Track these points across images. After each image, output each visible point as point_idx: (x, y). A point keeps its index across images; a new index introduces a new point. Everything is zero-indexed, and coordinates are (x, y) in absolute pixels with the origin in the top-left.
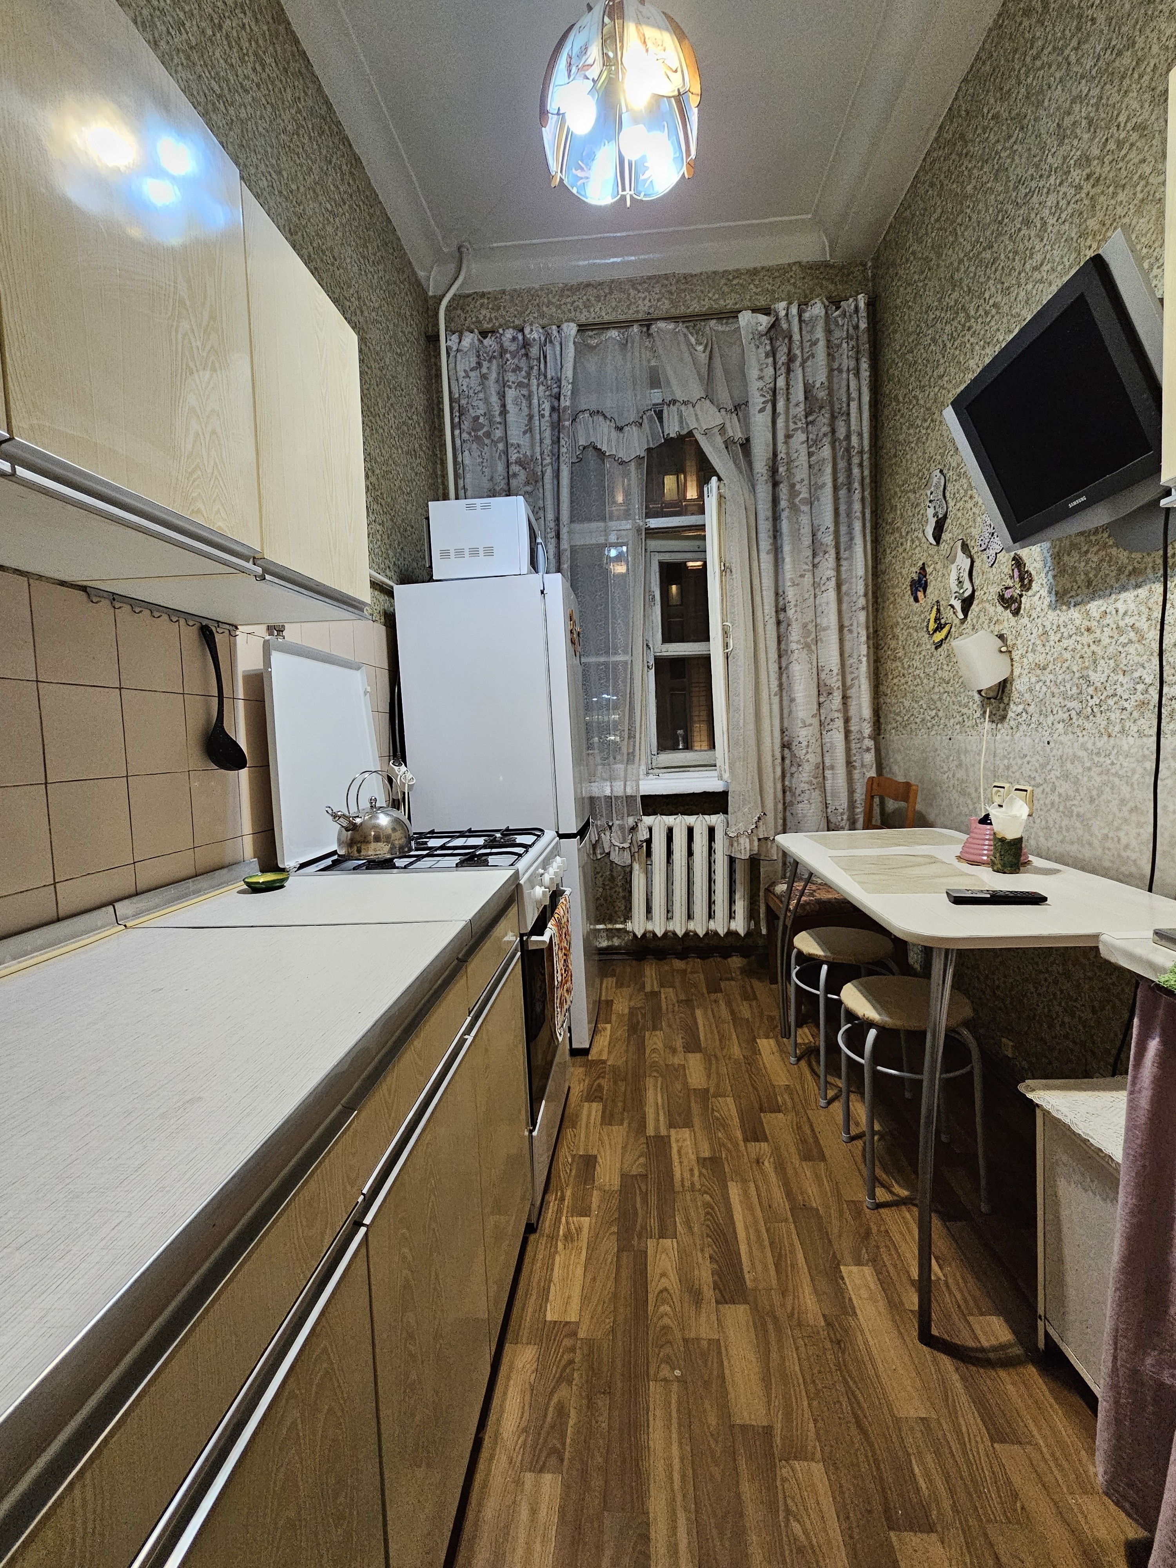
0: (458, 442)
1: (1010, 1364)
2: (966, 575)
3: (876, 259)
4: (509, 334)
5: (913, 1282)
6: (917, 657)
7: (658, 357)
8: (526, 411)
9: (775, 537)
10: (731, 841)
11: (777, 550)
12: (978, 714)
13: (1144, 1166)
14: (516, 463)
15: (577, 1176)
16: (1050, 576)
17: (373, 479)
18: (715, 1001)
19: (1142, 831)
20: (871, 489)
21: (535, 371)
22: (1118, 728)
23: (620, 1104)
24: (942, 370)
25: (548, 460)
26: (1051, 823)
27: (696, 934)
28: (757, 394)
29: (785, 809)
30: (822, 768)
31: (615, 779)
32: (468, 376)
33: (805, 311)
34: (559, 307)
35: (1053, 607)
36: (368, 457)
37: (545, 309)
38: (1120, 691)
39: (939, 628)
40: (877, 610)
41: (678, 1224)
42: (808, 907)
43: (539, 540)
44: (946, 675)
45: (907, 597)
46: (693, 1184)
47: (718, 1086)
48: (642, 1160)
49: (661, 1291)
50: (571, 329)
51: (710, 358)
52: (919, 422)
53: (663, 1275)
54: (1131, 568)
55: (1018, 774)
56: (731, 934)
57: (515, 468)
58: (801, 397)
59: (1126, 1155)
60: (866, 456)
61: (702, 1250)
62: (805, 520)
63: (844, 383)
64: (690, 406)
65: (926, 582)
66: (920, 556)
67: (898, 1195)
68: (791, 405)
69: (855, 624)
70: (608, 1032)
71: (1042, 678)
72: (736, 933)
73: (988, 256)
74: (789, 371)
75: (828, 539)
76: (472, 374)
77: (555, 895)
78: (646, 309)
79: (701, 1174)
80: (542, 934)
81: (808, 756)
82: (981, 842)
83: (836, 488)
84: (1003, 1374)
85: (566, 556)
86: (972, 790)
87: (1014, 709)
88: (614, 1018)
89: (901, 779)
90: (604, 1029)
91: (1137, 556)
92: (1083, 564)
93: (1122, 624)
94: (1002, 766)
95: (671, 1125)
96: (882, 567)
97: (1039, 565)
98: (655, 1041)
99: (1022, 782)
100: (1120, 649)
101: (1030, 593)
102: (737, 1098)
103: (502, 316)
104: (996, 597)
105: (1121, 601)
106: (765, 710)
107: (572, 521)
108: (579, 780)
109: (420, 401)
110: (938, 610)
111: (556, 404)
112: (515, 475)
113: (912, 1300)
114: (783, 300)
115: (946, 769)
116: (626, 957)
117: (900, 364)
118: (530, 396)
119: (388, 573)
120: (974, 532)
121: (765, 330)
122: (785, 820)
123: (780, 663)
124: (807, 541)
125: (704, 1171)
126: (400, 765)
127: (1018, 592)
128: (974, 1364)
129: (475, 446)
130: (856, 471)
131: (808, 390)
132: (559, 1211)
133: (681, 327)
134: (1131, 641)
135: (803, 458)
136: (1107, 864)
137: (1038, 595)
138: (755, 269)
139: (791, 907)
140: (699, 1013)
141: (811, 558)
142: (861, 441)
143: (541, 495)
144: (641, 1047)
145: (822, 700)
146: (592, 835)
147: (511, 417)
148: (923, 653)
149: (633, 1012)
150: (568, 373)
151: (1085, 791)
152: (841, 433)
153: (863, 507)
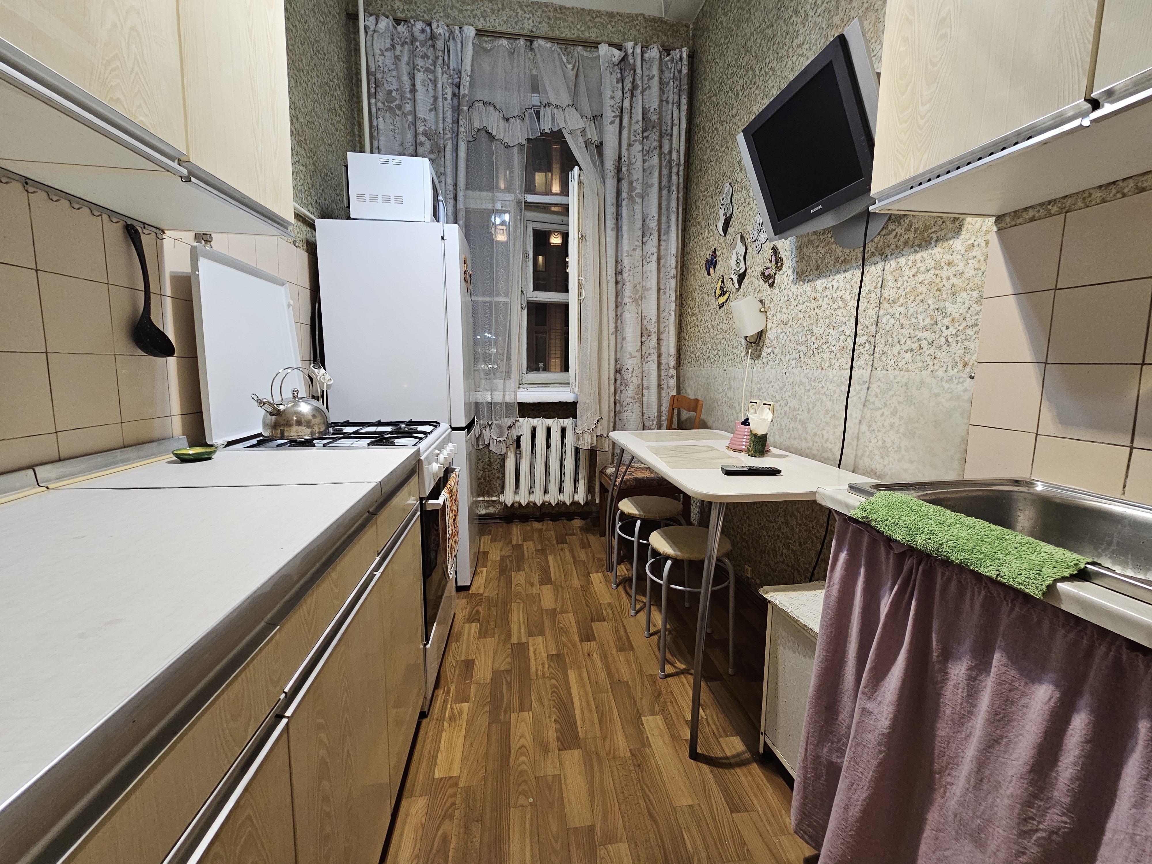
0: (374, 110)
1: (743, 764)
2: (742, 258)
3: (696, 23)
4: (419, 25)
5: (687, 722)
6: (707, 314)
7: (537, 68)
8: (431, 93)
9: (617, 219)
10: (578, 436)
11: (618, 229)
12: (743, 354)
13: (831, 632)
14: (423, 134)
15: (459, 675)
16: (794, 262)
17: (297, 126)
18: (562, 549)
19: (836, 430)
20: (684, 193)
21: (440, 61)
22: (827, 364)
23: (492, 624)
24: (735, 110)
25: (449, 136)
26: (783, 427)
27: (550, 504)
28: (609, 109)
29: (615, 416)
30: (641, 387)
31: (495, 390)
32: (383, 55)
33: (646, 53)
34: (461, 11)
35: (795, 282)
36: (293, 105)
37: (449, 11)
38: (830, 340)
39: (723, 294)
40: (682, 280)
41: (533, 701)
42: (628, 483)
43: (440, 198)
44: (725, 327)
45: (703, 270)
46: (543, 674)
47: (563, 606)
48: (508, 660)
49: (520, 748)
50: (470, 32)
51: (577, 76)
52: (718, 147)
53: (522, 736)
54: (843, 258)
55: (765, 394)
56: (575, 503)
57: (421, 138)
58: (640, 118)
59: (822, 625)
60: (681, 168)
61: (549, 717)
62: (638, 208)
63: (670, 112)
64: (561, 110)
65: (716, 261)
66: (713, 243)
67: (679, 668)
68: (633, 122)
69: (668, 288)
70: (484, 574)
71: (784, 330)
72: (578, 503)
73: (770, 32)
74: (632, 96)
75: (653, 225)
76: (386, 53)
77: (448, 471)
78: (530, 28)
79: (549, 666)
80: (437, 499)
81: (633, 379)
82: (742, 437)
83: (660, 189)
84: (738, 770)
85: (461, 215)
86: (736, 405)
87: (766, 350)
88: (489, 563)
89: (692, 397)
90: (482, 572)
91: (847, 251)
92: (815, 254)
93: (835, 295)
94: (756, 389)
95: (530, 634)
96: (687, 249)
97: (788, 254)
98: (519, 578)
99: (768, 399)
100: (833, 312)
101: (781, 272)
102: (575, 613)
103: (414, 11)
104: (759, 274)
105: (836, 280)
106: (605, 344)
107: (467, 189)
108: (468, 390)
109: (340, 69)
110: (723, 282)
111: (457, 92)
112: (422, 144)
113: (686, 734)
114: (631, 41)
115: (721, 390)
116: (498, 521)
117: (708, 104)
118: (435, 81)
119: (311, 209)
120: (749, 228)
121: (617, 62)
122: (615, 423)
123: (616, 312)
124: (639, 224)
125: (552, 664)
126: (320, 368)
127: (774, 271)
128: (722, 768)
129: (388, 115)
130: (674, 178)
131: (645, 112)
132: (445, 702)
133: (556, 47)
134: (839, 307)
135: (639, 164)
136: (815, 452)
137: (786, 274)
138: (612, 13)
139: (617, 483)
140: (550, 558)
141: (641, 237)
142: (679, 156)
143: (443, 163)
144: (509, 582)
145: (643, 340)
146: (476, 430)
147: (419, 96)
148: (711, 311)
149: (503, 559)
150: (467, 66)
151: (806, 405)
152: (666, 149)
153: (678, 205)
